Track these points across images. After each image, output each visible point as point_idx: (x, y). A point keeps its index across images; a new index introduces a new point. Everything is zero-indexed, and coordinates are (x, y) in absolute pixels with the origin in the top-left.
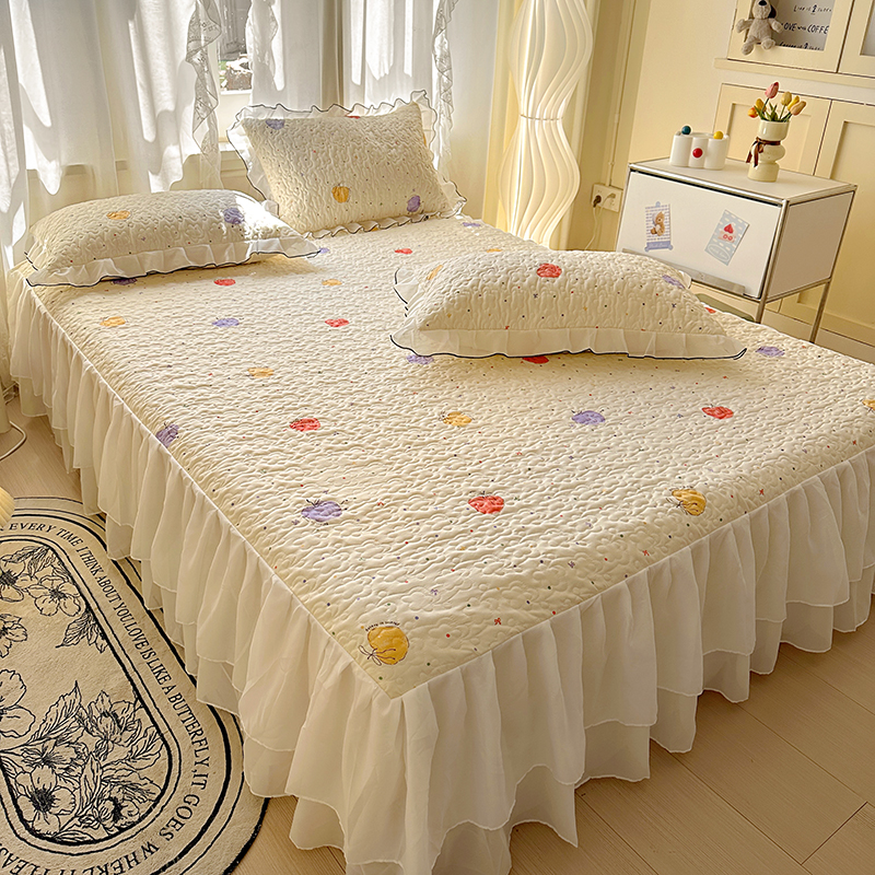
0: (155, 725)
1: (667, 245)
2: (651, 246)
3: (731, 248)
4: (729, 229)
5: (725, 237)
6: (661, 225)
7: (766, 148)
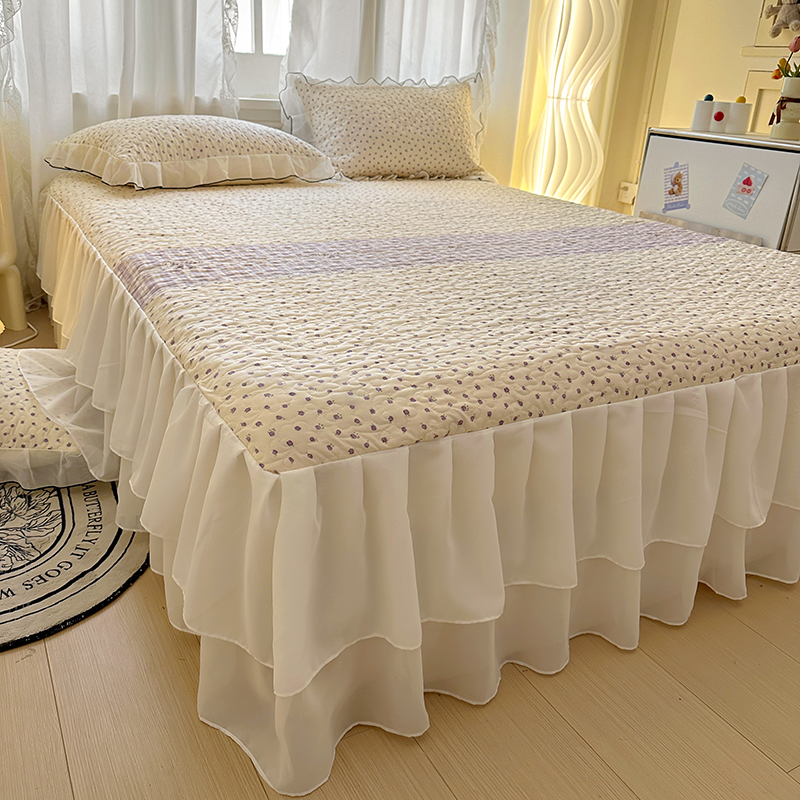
0: (62, 510)
1: (685, 205)
2: (670, 207)
3: (749, 200)
4: (748, 182)
5: (744, 190)
6: (679, 185)
7: (788, 105)
